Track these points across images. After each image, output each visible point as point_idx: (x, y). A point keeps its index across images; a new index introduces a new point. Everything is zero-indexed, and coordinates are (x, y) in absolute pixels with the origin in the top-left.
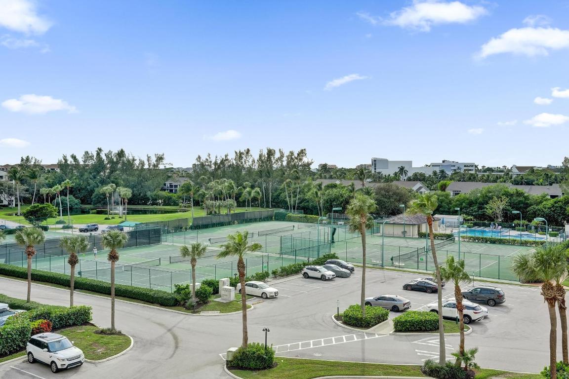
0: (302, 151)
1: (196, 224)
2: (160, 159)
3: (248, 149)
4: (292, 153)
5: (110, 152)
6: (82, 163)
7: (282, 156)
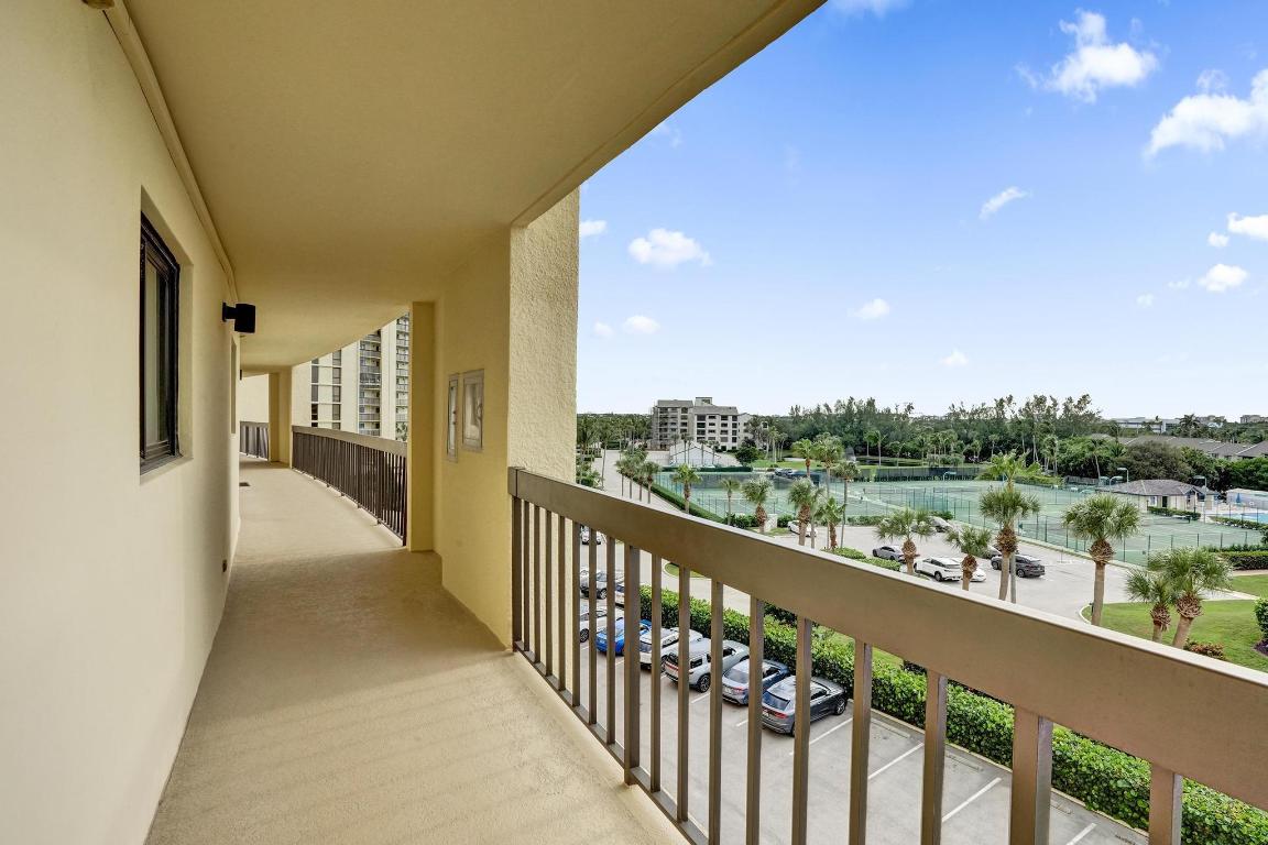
0: (1084, 397)
1: (881, 475)
2: (910, 408)
3: (1011, 396)
4: (1070, 400)
5: (861, 401)
6: (833, 412)
7: (1055, 404)
